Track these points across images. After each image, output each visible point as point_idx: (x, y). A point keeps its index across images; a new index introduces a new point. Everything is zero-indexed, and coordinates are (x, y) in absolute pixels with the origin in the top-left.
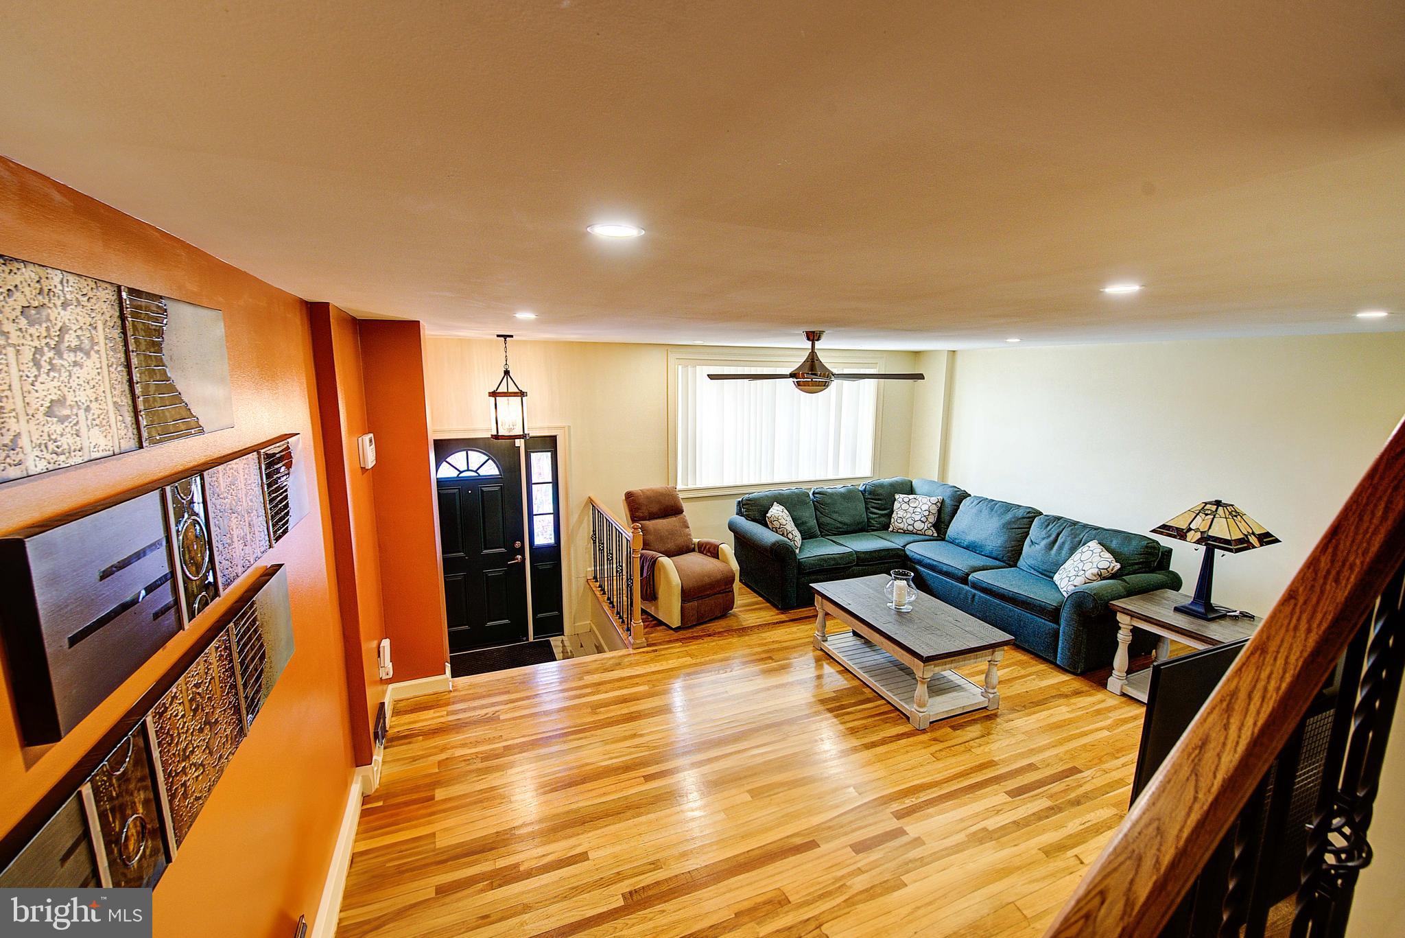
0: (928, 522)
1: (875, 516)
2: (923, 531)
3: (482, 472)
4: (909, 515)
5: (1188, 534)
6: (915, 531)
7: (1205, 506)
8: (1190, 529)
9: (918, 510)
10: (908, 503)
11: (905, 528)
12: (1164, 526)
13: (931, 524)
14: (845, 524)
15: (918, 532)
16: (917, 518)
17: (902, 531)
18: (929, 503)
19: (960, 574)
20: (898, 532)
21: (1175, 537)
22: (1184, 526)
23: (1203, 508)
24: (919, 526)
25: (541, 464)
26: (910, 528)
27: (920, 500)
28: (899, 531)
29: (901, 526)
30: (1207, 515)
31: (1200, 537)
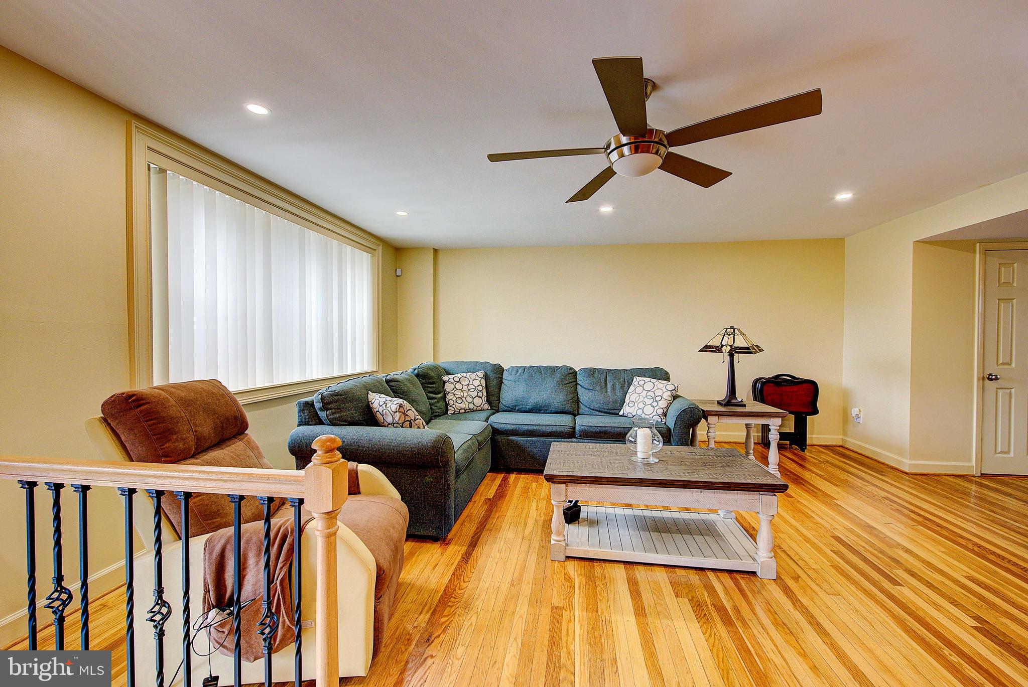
1: (434, 401)
2: (482, 406)
4: (466, 394)
5: (722, 349)
7: (726, 330)
8: (723, 346)
9: (471, 387)
10: (459, 381)
11: (467, 407)
12: (706, 347)
13: (485, 398)
16: (474, 394)
17: (463, 411)
18: (477, 378)
19: (566, 429)
20: (459, 413)
21: (715, 352)
22: (718, 344)
23: (726, 331)
26: (471, 406)
27: (468, 376)
28: (461, 411)
29: (463, 405)
30: (729, 335)
31: (730, 349)
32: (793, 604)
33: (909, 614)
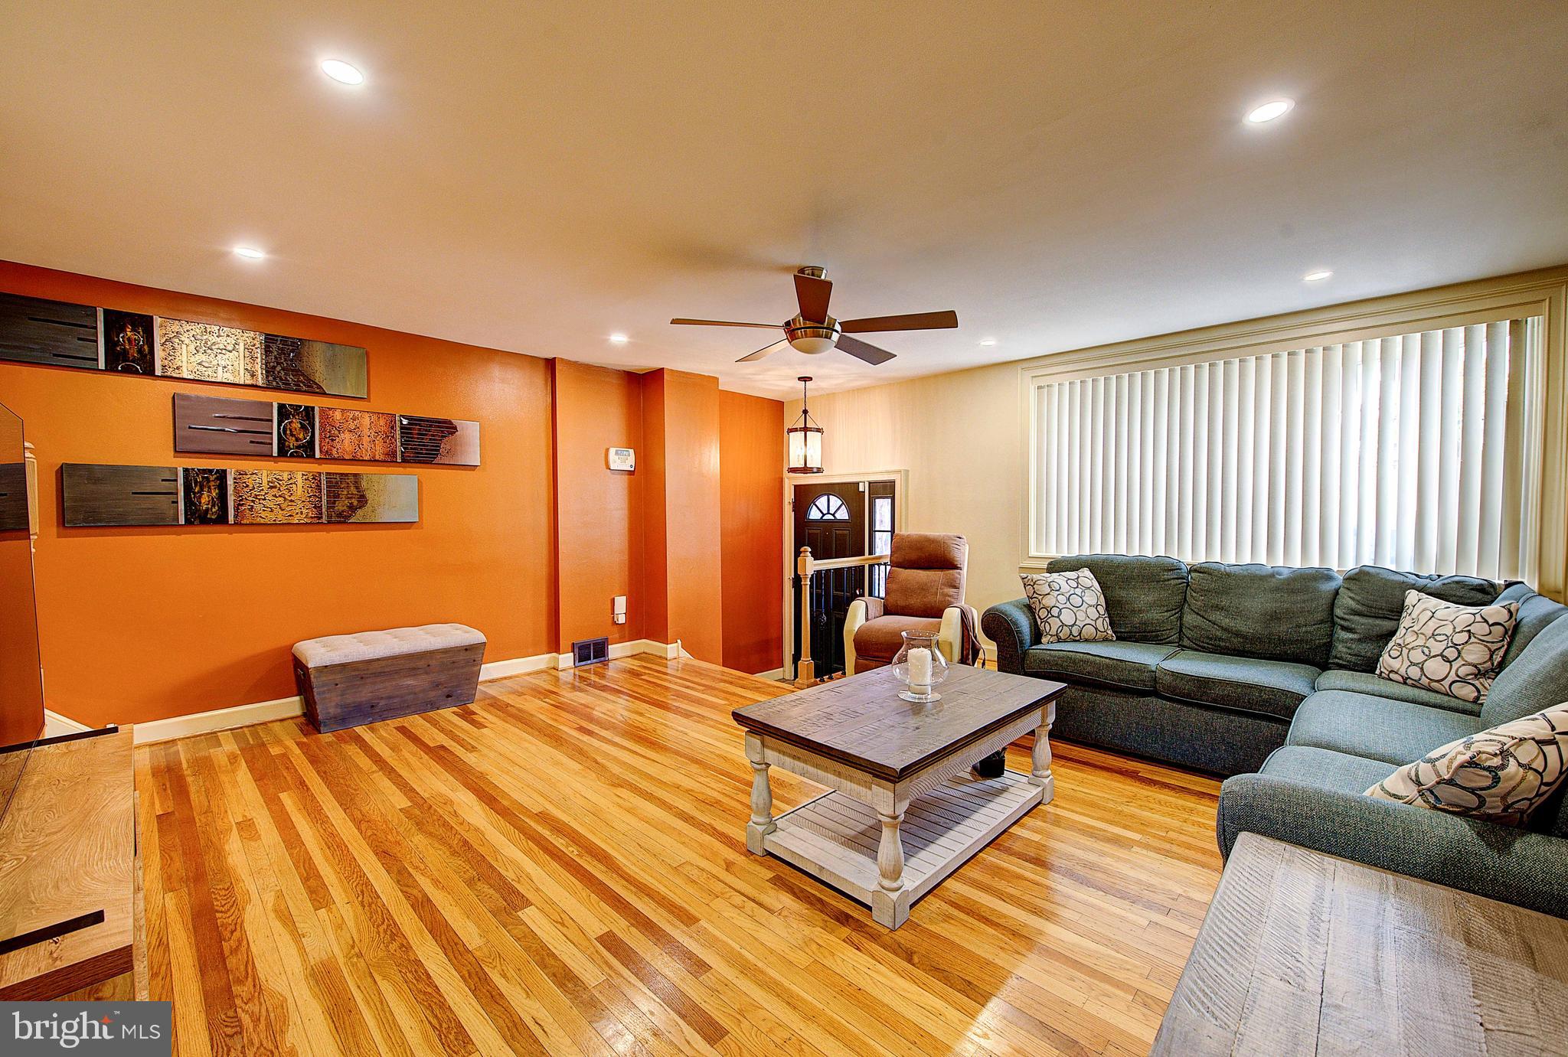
0: (1460, 662)
1: (1351, 636)
2: (1446, 683)
3: (839, 516)
6: (1424, 681)
13: (1470, 669)
14: (1237, 634)
15: (1434, 685)
16: (1437, 648)
24: (1436, 669)
25: (883, 507)
26: (1414, 673)
28: (1392, 676)
32: (715, 829)
33: (601, 883)
